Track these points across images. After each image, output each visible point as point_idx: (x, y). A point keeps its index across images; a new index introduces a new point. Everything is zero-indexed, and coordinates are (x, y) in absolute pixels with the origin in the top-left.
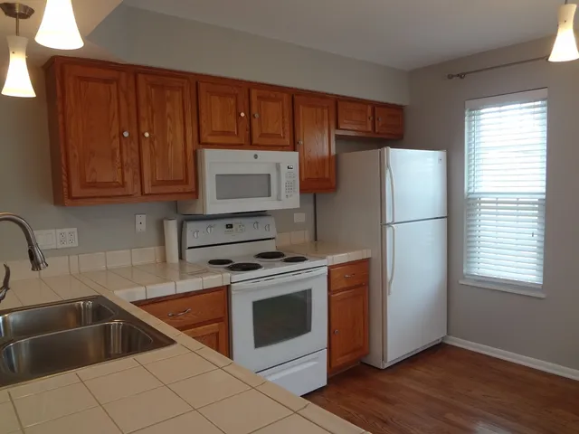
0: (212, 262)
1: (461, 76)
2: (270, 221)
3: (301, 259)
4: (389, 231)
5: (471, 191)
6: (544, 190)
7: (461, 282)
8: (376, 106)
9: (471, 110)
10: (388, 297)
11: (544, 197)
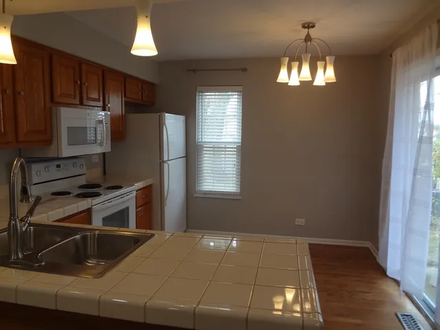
0: (54, 194)
1: (194, 71)
2: (83, 161)
3: (120, 187)
4: (166, 166)
5: (200, 140)
6: (240, 141)
7: (195, 195)
8: (143, 82)
9: (200, 92)
10: (166, 208)
11: (240, 144)
